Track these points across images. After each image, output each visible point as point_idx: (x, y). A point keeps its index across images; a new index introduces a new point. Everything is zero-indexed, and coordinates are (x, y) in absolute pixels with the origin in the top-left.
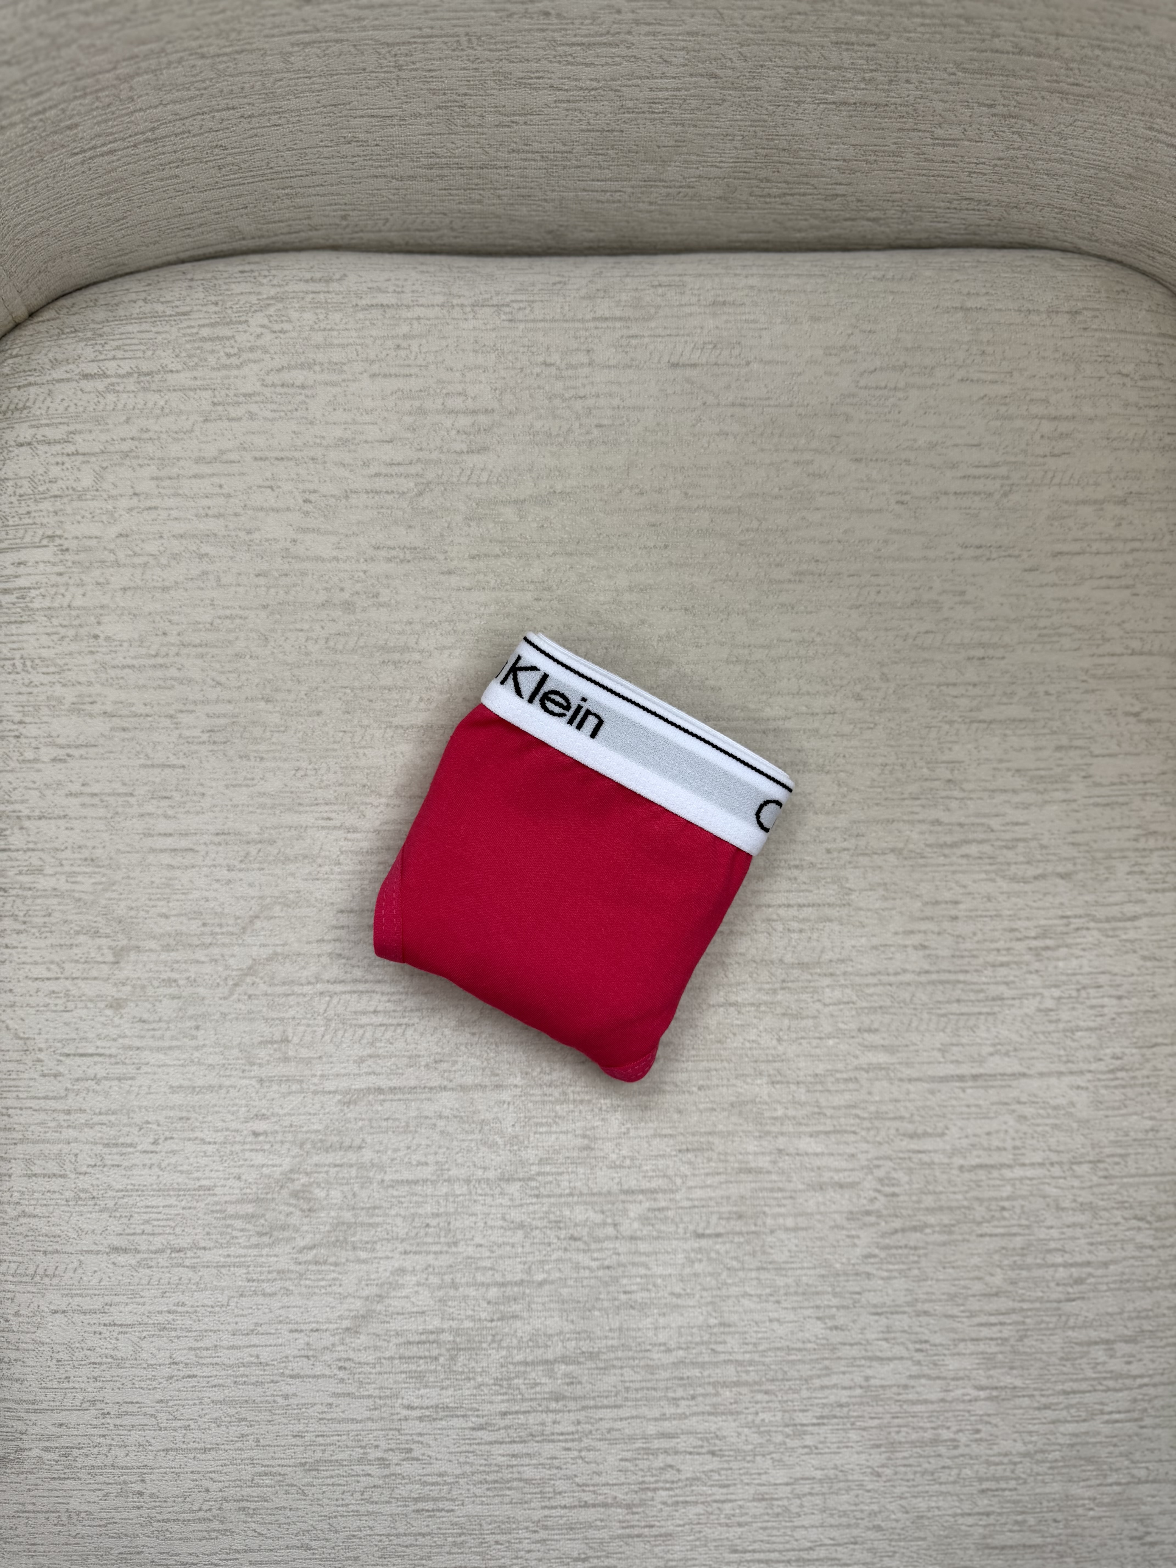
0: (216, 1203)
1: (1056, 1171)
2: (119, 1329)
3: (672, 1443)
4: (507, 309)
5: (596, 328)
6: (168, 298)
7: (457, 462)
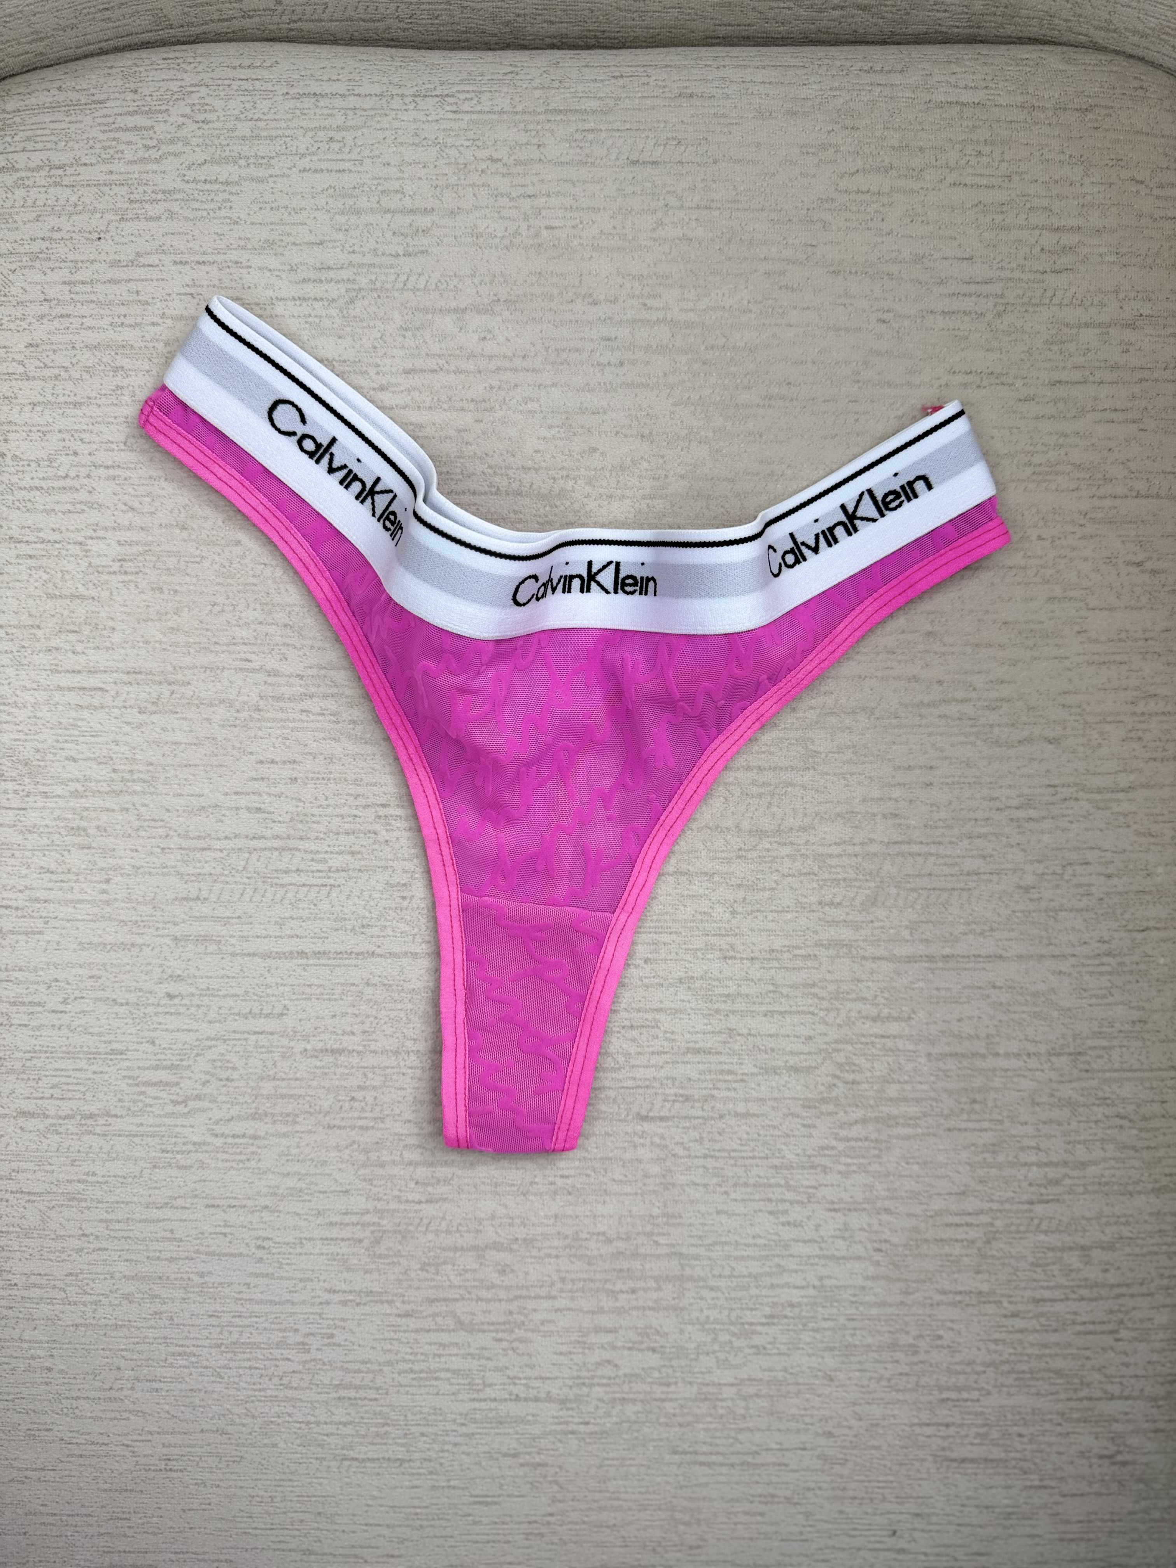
0: (128, 1069)
1: (1033, 1063)
2: (27, 1197)
3: (609, 1338)
4: (451, 100)
5: (549, 121)
6: (84, 86)
7: (392, 266)
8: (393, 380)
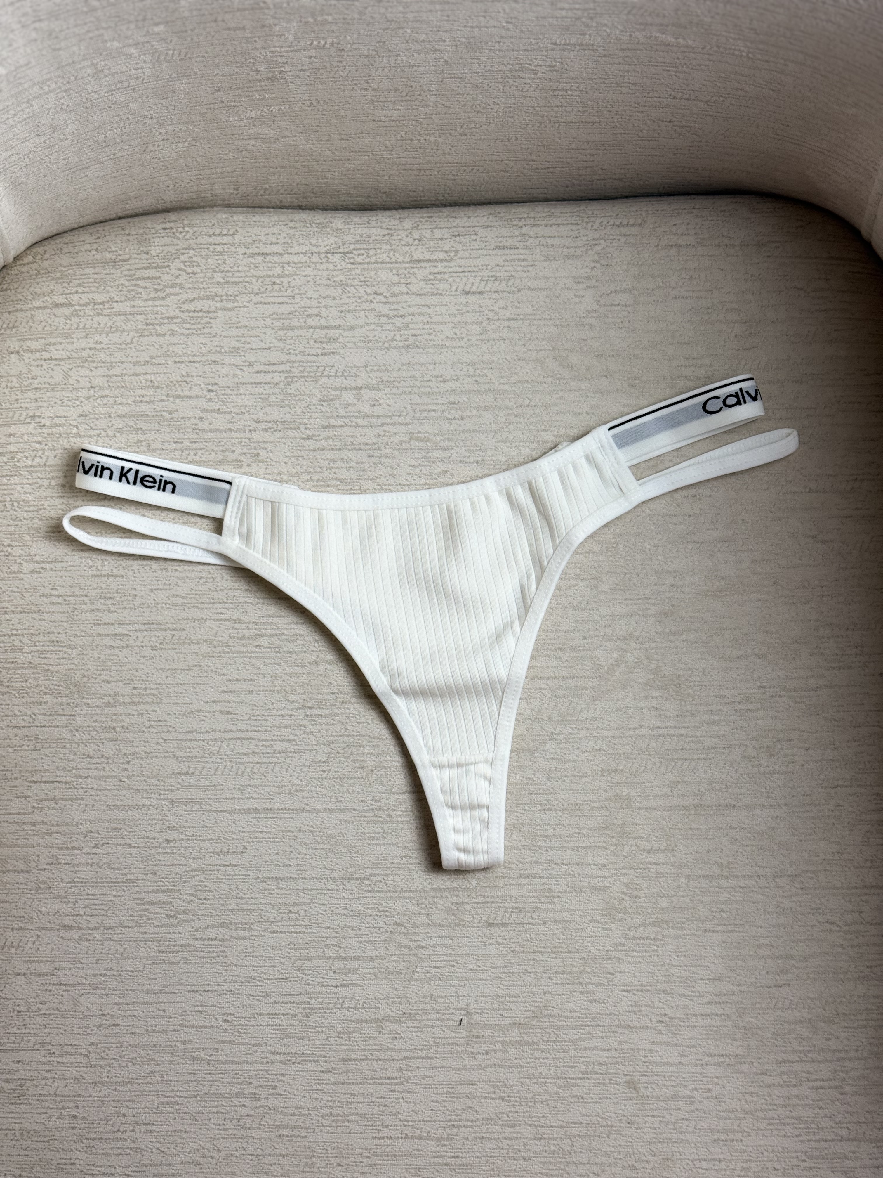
0: (137, 893)
1: (763, 883)
2: (64, 988)
4: (350, 255)
5: (413, 268)
6: (114, 249)
7: (314, 362)
8: (316, 433)
